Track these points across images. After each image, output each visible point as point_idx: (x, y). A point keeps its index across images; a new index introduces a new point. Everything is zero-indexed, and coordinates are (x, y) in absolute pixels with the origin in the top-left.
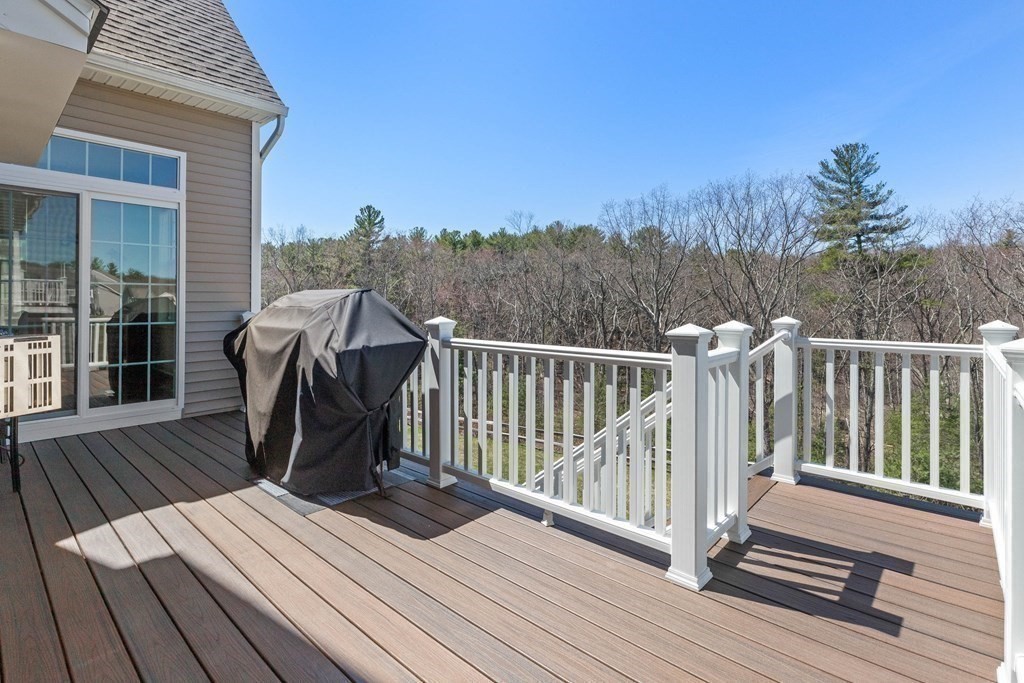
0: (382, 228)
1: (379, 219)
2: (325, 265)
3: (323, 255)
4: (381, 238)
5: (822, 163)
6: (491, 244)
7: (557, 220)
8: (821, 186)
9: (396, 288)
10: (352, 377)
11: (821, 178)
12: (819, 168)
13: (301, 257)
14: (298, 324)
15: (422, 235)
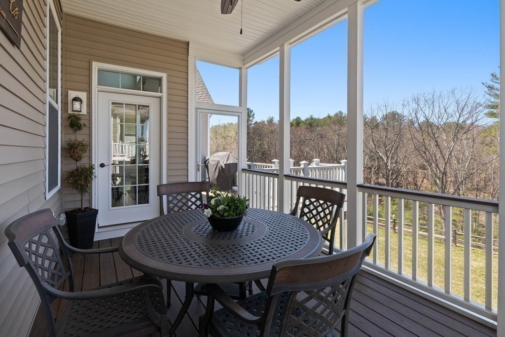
0: (254, 118)
1: (252, 114)
2: (229, 135)
3: (229, 131)
4: (253, 123)
5: (492, 75)
6: (306, 124)
7: (340, 111)
8: (491, 88)
9: (260, 145)
10: (227, 168)
11: (491, 83)
12: (491, 78)
13: (219, 132)
14: (218, 159)
15: (272, 120)
